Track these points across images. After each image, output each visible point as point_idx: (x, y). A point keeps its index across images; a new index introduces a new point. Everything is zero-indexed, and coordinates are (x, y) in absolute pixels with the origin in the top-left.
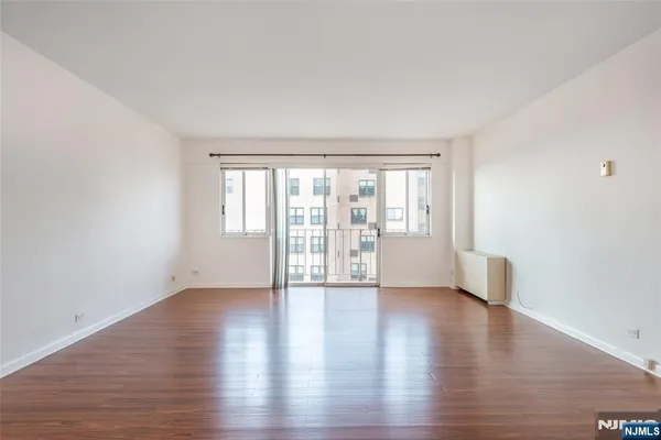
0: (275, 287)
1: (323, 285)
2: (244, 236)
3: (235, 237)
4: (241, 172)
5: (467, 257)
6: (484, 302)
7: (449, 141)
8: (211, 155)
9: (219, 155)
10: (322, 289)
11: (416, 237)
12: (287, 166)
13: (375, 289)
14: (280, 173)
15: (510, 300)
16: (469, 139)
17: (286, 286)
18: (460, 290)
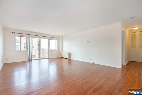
0: (29, 61)
1: (39, 59)
2: (21, 51)
3: (18, 51)
4: (20, 37)
7: (59, 36)
8: (12, 33)
9: (15, 33)
11: (54, 50)
12: (32, 37)
13: (48, 59)
14: (30, 38)
15: (71, 58)
16: (62, 37)
17: (32, 60)
18: (61, 58)
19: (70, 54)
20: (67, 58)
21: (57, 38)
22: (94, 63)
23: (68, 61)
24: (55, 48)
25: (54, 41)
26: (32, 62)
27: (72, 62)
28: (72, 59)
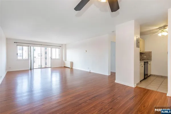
0: (31, 69)
1: (41, 68)
2: (23, 60)
3: (20, 60)
4: (22, 47)
5: (66, 62)
6: (69, 68)
7: (62, 45)
8: (15, 42)
10: (40, 69)
11: (58, 59)
12: (33, 46)
13: (50, 68)
14: (32, 47)
16: (65, 45)
17: (33, 69)
18: (64, 67)
19: (72, 63)
20: (70, 67)
21: (60, 46)
22: (91, 72)
23: (70, 70)
24: (58, 57)
25: (57, 50)
26: (33, 70)
27: (74, 71)
28: (74, 68)
